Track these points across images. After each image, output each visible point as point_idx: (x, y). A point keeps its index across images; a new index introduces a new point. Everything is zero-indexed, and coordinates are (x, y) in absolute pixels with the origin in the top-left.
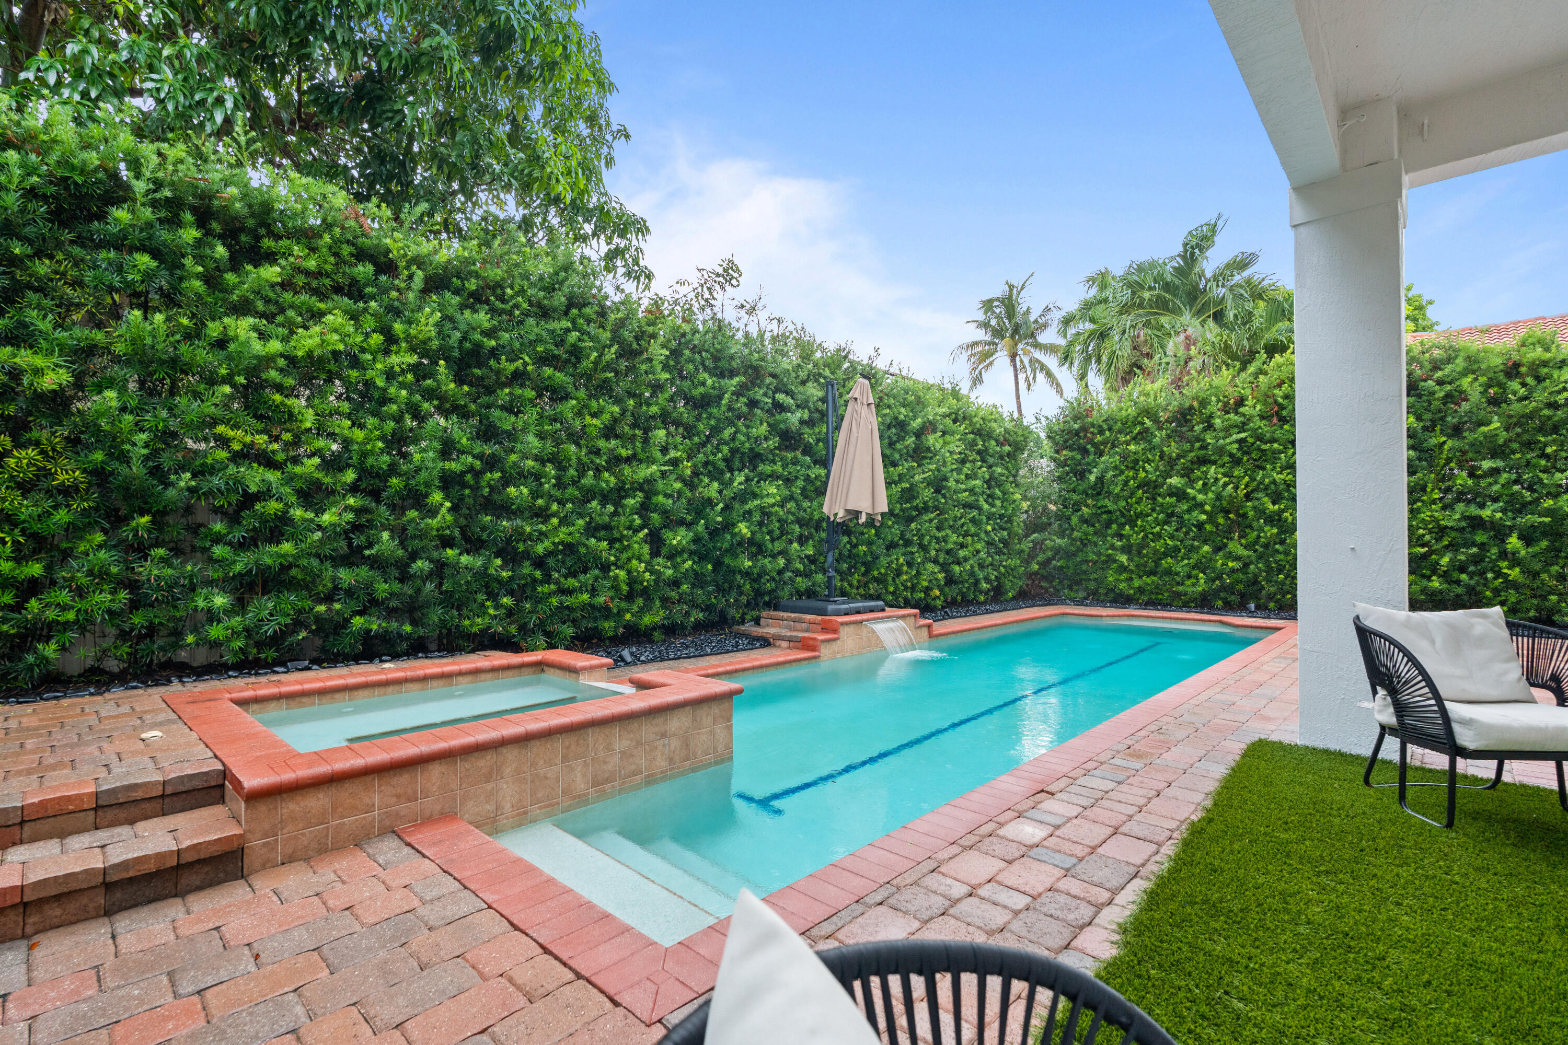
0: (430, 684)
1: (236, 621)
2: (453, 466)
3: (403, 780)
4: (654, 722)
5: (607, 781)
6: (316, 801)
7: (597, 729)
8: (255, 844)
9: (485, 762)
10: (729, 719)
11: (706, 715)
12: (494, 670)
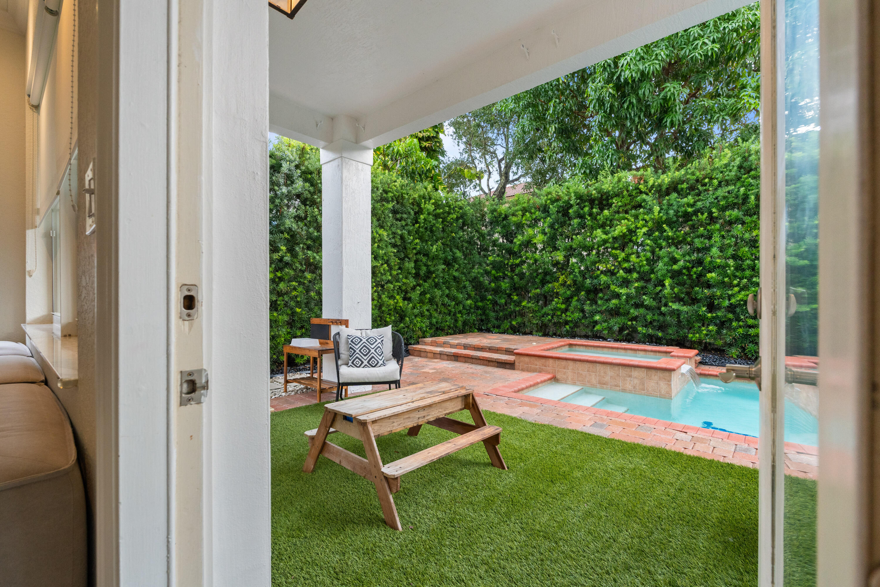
0: (628, 351)
1: (605, 325)
2: (675, 267)
3: (543, 360)
4: (626, 369)
5: (604, 384)
6: (527, 359)
7: (600, 365)
8: (517, 364)
9: (564, 363)
10: (670, 381)
11: (656, 376)
12: (652, 351)
